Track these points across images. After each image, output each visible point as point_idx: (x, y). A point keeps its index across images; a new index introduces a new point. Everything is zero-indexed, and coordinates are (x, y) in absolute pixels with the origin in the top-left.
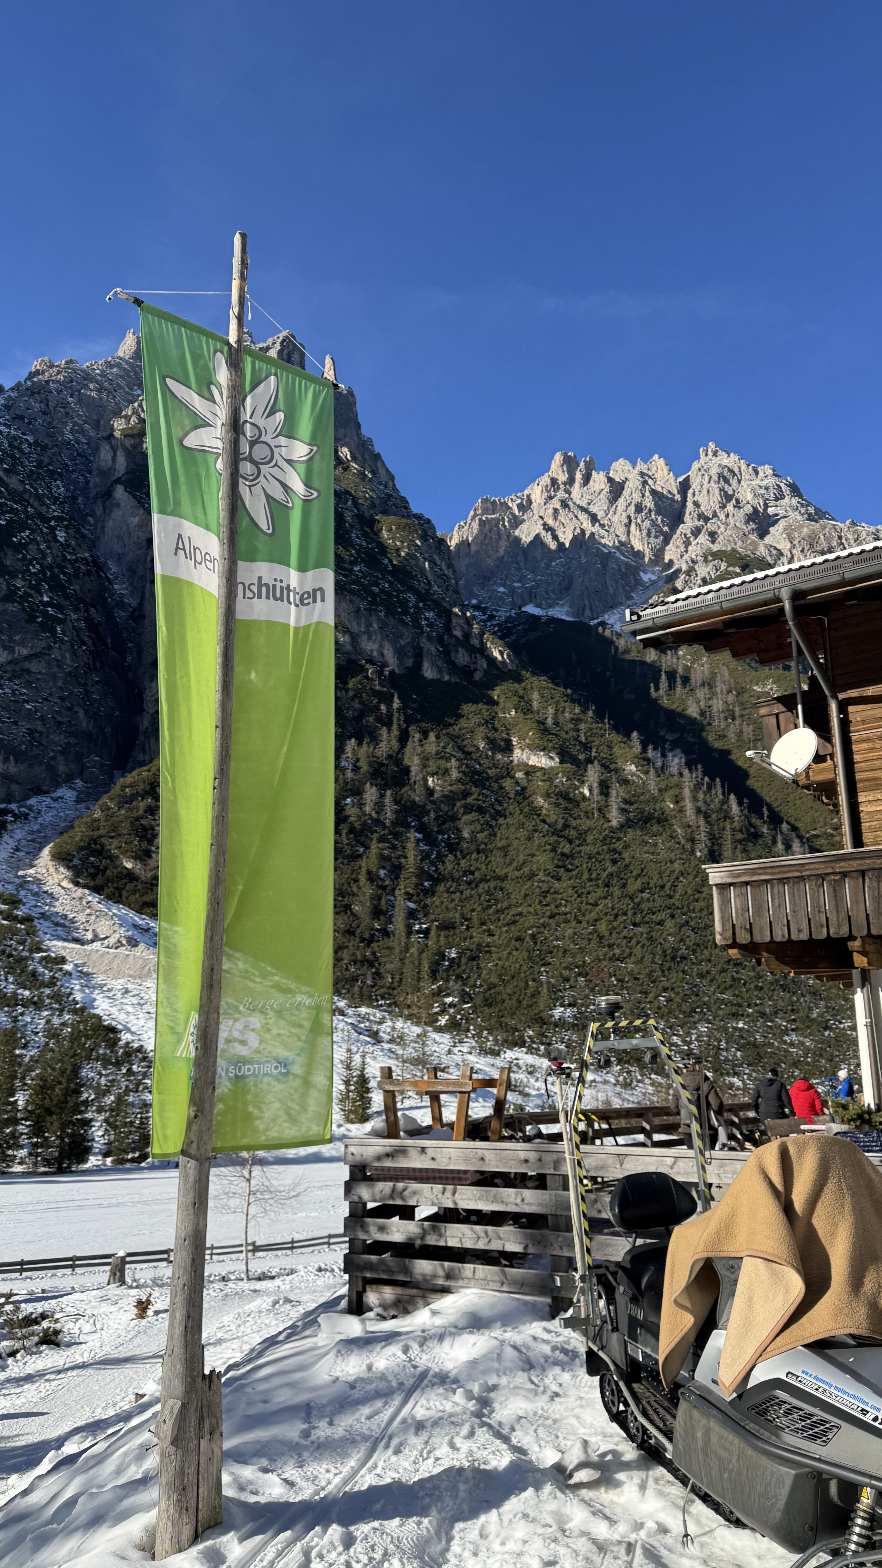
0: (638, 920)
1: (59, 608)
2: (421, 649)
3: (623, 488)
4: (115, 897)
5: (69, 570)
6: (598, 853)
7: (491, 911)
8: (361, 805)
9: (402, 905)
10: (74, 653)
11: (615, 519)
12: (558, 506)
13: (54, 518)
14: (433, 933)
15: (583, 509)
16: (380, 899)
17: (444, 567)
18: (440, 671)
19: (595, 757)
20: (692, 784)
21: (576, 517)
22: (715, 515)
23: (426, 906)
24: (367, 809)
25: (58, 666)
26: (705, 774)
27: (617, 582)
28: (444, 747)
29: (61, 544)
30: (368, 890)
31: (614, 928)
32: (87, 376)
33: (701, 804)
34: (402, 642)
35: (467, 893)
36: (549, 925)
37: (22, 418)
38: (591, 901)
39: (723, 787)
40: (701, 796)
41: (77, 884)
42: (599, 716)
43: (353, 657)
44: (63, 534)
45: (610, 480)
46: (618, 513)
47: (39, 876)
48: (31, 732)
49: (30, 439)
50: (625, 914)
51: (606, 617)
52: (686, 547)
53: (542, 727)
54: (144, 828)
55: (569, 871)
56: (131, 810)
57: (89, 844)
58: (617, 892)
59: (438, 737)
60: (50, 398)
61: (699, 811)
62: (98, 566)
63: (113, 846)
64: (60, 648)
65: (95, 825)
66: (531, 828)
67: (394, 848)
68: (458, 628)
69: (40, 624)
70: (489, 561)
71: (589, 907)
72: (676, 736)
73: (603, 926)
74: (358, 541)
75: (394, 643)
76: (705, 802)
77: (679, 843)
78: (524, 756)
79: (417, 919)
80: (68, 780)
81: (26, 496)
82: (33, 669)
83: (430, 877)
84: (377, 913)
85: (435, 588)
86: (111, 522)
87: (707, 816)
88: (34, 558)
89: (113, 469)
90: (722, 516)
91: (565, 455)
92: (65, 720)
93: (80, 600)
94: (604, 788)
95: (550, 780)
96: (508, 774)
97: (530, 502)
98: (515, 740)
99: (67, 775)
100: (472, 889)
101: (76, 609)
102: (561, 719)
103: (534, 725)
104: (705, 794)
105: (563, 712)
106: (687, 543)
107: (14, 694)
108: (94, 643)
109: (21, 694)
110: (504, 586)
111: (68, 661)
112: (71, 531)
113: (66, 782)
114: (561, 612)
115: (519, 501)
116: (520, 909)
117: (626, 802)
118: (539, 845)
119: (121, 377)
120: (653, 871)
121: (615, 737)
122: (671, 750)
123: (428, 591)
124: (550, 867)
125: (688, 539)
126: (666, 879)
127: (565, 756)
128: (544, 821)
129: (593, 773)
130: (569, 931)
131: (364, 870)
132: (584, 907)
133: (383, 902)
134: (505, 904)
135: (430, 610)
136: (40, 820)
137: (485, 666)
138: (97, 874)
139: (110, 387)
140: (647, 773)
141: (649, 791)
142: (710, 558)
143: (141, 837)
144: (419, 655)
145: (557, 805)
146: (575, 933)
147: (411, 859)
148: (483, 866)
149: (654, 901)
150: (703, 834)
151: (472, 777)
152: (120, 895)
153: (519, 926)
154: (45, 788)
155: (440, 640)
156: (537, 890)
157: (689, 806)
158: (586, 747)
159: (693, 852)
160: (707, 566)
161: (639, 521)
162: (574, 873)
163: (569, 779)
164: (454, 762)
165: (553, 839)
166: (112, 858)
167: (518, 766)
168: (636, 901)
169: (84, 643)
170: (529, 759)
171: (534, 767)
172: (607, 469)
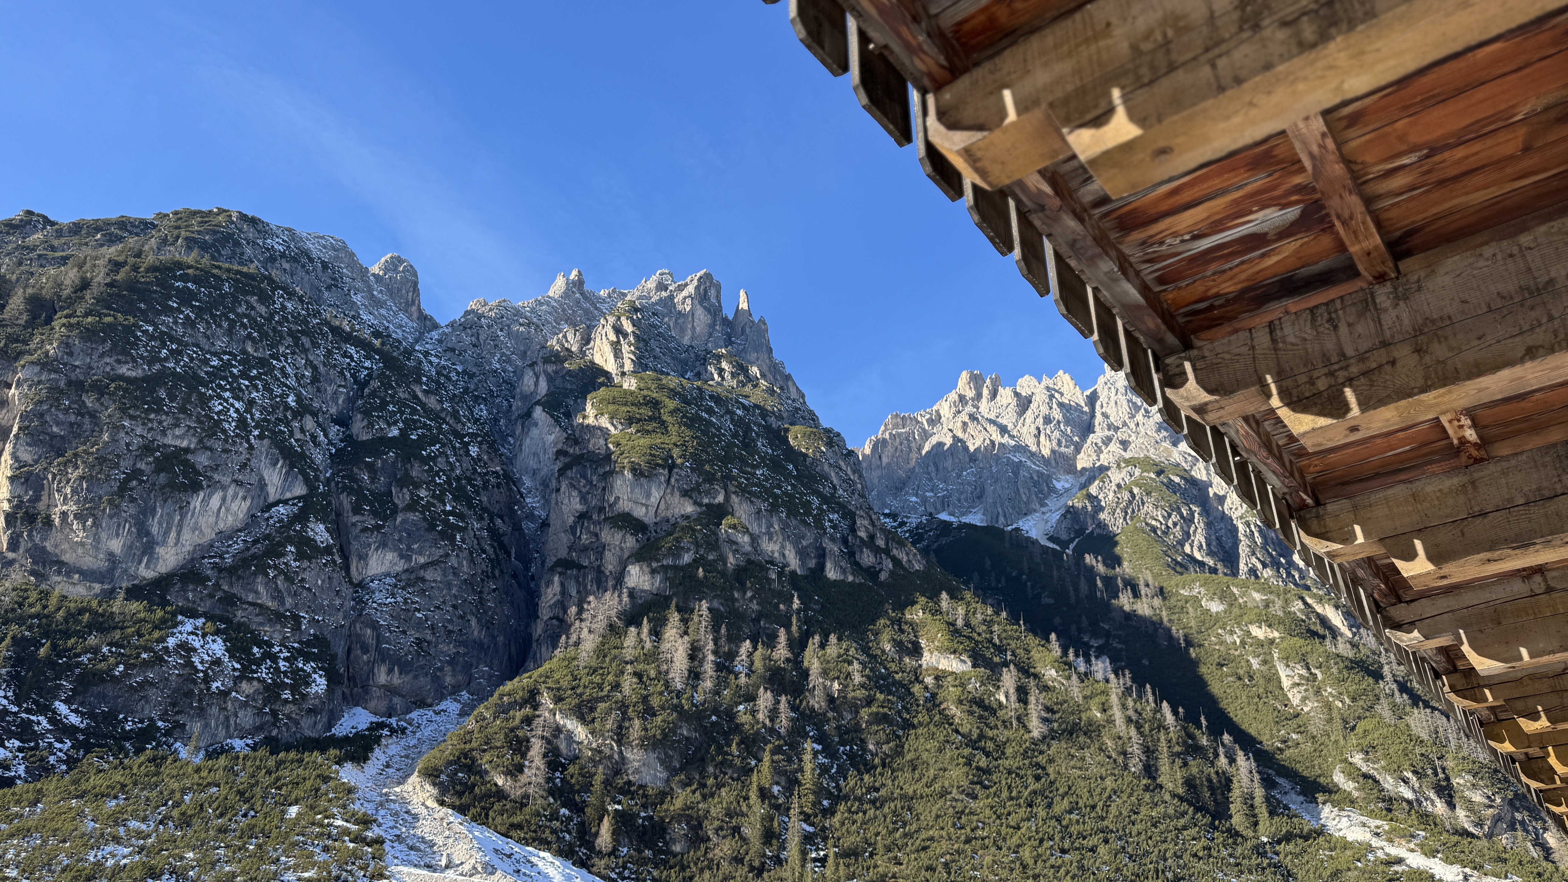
0: (1066, 846)
1: (461, 516)
2: (824, 549)
3: (1030, 402)
4: (482, 819)
5: (479, 482)
6: (1019, 768)
7: (898, 835)
8: (754, 712)
9: (796, 828)
10: (472, 561)
11: (1024, 430)
12: (967, 419)
13: (468, 434)
14: (831, 860)
15: (992, 422)
16: (772, 819)
17: (849, 472)
18: (844, 571)
19: (1011, 661)
20: (1119, 691)
21: (985, 429)
22: (1125, 424)
23: (824, 829)
24: (761, 716)
25: (454, 573)
26: (1133, 680)
27: (1029, 490)
28: (847, 650)
29: (473, 458)
30: (759, 809)
31: (1039, 856)
32: (518, 313)
33: (1131, 712)
34: (804, 543)
35: (871, 813)
36: (964, 851)
37: (453, 350)
38: (1012, 823)
39: (1154, 694)
40: (1130, 703)
41: (442, 803)
42: (1014, 619)
43: (753, 557)
44: (476, 449)
45: (1017, 394)
46: (1027, 425)
47: (405, 795)
48: (419, 642)
49: (460, 368)
50: (1051, 838)
51: (1021, 523)
52: (1098, 456)
53: (951, 628)
54: (520, 741)
55: (987, 788)
56: (507, 720)
57: (459, 758)
58: (1042, 813)
59: (840, 639)
60: (480, 332)
61: (1129, 720)
62: (509, 479)
63: (484, 760)
64: (457, 555)
65: (468, 737)
66: (942, 738)
67: (789, 760)
68: (863, 529)
69: (439, 532)
70: (900, 472)
71: (1011, 830)
72: (1101, 642)
73: (1027, 854)
74: (764, 449)
75: (796, 544)
76: (1136, 711)
77: (1109, 757)
78: (933, 660)
79: (815, 844)
80: (455, 691)
81: (443, 415)
82: (428, 577)
83: (830, 795)
84: (769, 836)
85: (841, 492)
86: (528, 440)
87: (1139, 727)
88: (441, 470)
89: (535, 392)
90: (1132, 425)
91: (972, 373)
92: (456, 629)
93: (485, 510)
94: (1022, 693)
95: (963, 685)
96: (917, 679)
97: (939, 416)
98: (923, 642)
99: (453, 687)
100: (877, 809)
101: (480, 519)
102: (973, 622)
103: (944, 626)
104: (1135, 702)
105: (974, 613)
106: (1099, 451)
107: (405, 602)
108: (495, 551)
109: (413, 603)
110: (917, 495)
111: (465, 569)
112: (484, 447)
113: (451, 694)
114: (976, 519)
115: (928, 416)
116: (931, 833)
117: (1048, 709)
118: (952, 759)
119: (550, 313)
120: (1082, 788)
121: (1032, 641)
122: (1097, 657)
123: (833, 495)
124: (965, 783)
125: (1100, 448)
126: (1096, 799)
127: (977, 659)
128: (957, 731)
129: (1009, 679)
130: (988, 859)
131: (754, 786)
132: (1004, 830)
133: (776, 824)
134: (914, 827)
135: (834, 512)
136: (418, 735)
137: (891, 566)
138: (464, 793)
139: (539, 323)
140: (1069, 678)
141: (1072, 698)
142: (1123, 465)
143: (514, 750)
144: (822, 555)
145: (971, 713)
146: (994, 862)
147: (808, 774)
148: (889, 782)
149: (1084, 823)
150: (1136, 746)
151: (877, 682)
152: (487, 815)
153: (930, 852)
154: (429, 701)
155: (845, 541)
156: (951, 810)
157: (1117, 714)
158: (1000, 650)
159: (1126, 767)
160: (1120, 472)
161: (1048, 432)
162: (992, 790)
163: (983, 684)
164: (856, 665)
165: (967, 751)
166: (482, 773)
167: (927, 670)
168: (1064, 823)
169: (484, 552)
170: (938, 663)
171: (944, 671)
172: (1013, 384)
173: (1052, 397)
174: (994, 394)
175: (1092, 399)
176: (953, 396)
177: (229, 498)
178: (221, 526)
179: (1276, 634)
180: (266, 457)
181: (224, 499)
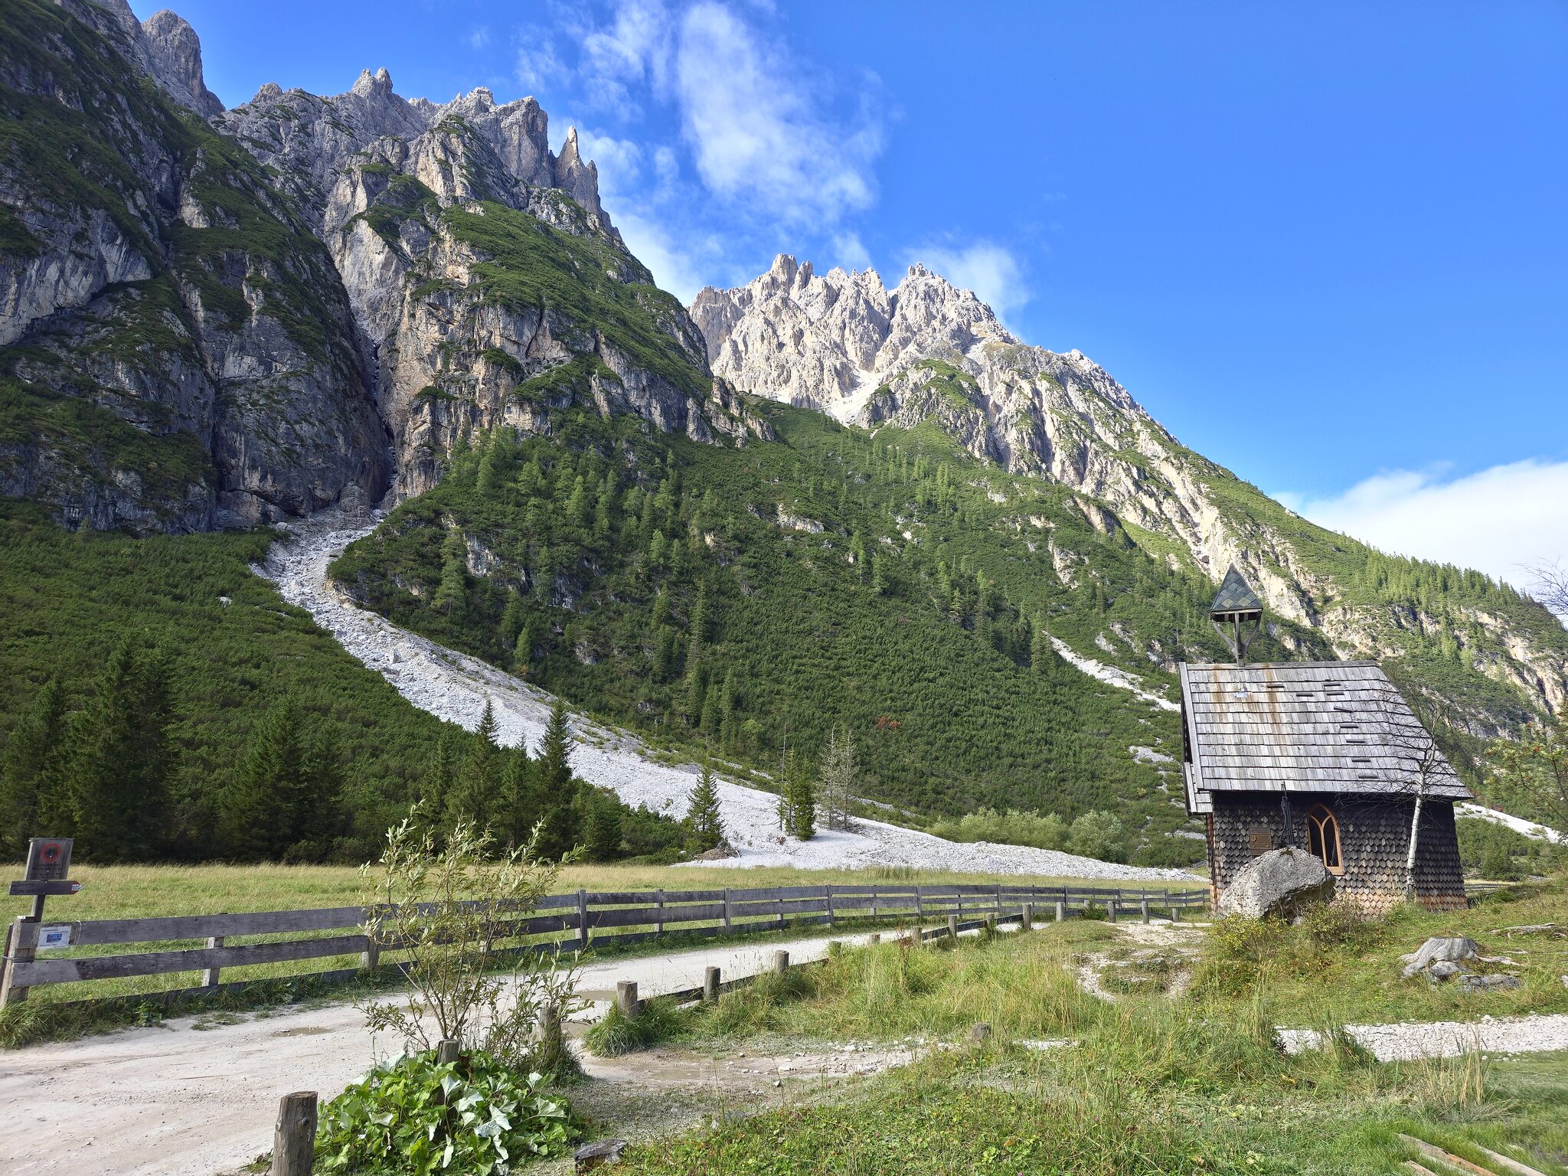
2: (688, 411)
3: (839, 295)
4: (403, 622)
8: (648, 552)
11: (831, 322)
12: (778, 303)
15: (801, 309)
18: (705, 434)
21: (795, 315)
22: (920, 330)
24: (655, 556)
25: (319, 387)
30: (661, 634)
33: (954, 578)
34: (669, 403)
36: (833, 677)
41: (360, 606)
45: (827, 286)
46: (834, 317)
47: (317, 596)
48: (289, 453)
52: (895, 355)
53: (805, 496)
54: (430, 556)
55: (845, 628)
56: (416, 536)
57: (373, 567)
63: (398, 571)
64: (321, 369)
65: (377, 548)
67: (680, 595)
68: (719, 397)
75: (660, 402)
76: (957, 576)
77: (935, 612)
78: (790, 521)
80: (327, 505)
82: (292, 388)
84: (669, 656)
86: (351, 257)
91: (785, 258)
92: (324, 444)
95: (817, 545)
96: (777, 536)
97: (751, 296)
98: (780, 508)
99: (323, 501)
103: (798, 493)
106: (897, 351)
111: (329, 384)
113: (322, 507)
115: (740, 294)
116: (804, 661)
124: (828, 624)
125: (897, 347)
127: (828, 524)
128: (816, 583)
129: (856, 543)
131: (655, 614)
137: (746, 434)
138: (381, 599)
139: (345, 123)
141: (904, 563)
142: (920, 366)
143: (427, 564)
144: (684, 416)
145: (825, 568)
146: (859, 686)
147: (700, 608)
148: (765, 619)
151: (747, 535)
152: (410, 622)
155: (701, 406)
156: (819, 644)
158: (845, 518)
159: (948, 620)
160: (917, 373)
161: (853, 326)
162: (850, 631)
163: (833, 546)
167: (785, 529)
170: (794, 524)
171: (800, 532)
172: (824, 275)
173: (859, 293)
174: (805, 282)
175: (893, 302)
176: (766, 278)
177: (68, 271)
178: (61, 301)
179: (1052, 525)
180: (103, 230)
181: (62, 272)
